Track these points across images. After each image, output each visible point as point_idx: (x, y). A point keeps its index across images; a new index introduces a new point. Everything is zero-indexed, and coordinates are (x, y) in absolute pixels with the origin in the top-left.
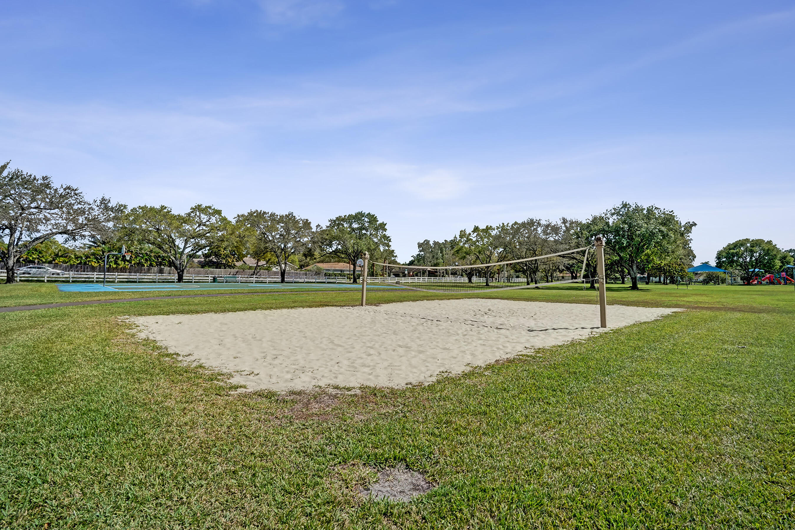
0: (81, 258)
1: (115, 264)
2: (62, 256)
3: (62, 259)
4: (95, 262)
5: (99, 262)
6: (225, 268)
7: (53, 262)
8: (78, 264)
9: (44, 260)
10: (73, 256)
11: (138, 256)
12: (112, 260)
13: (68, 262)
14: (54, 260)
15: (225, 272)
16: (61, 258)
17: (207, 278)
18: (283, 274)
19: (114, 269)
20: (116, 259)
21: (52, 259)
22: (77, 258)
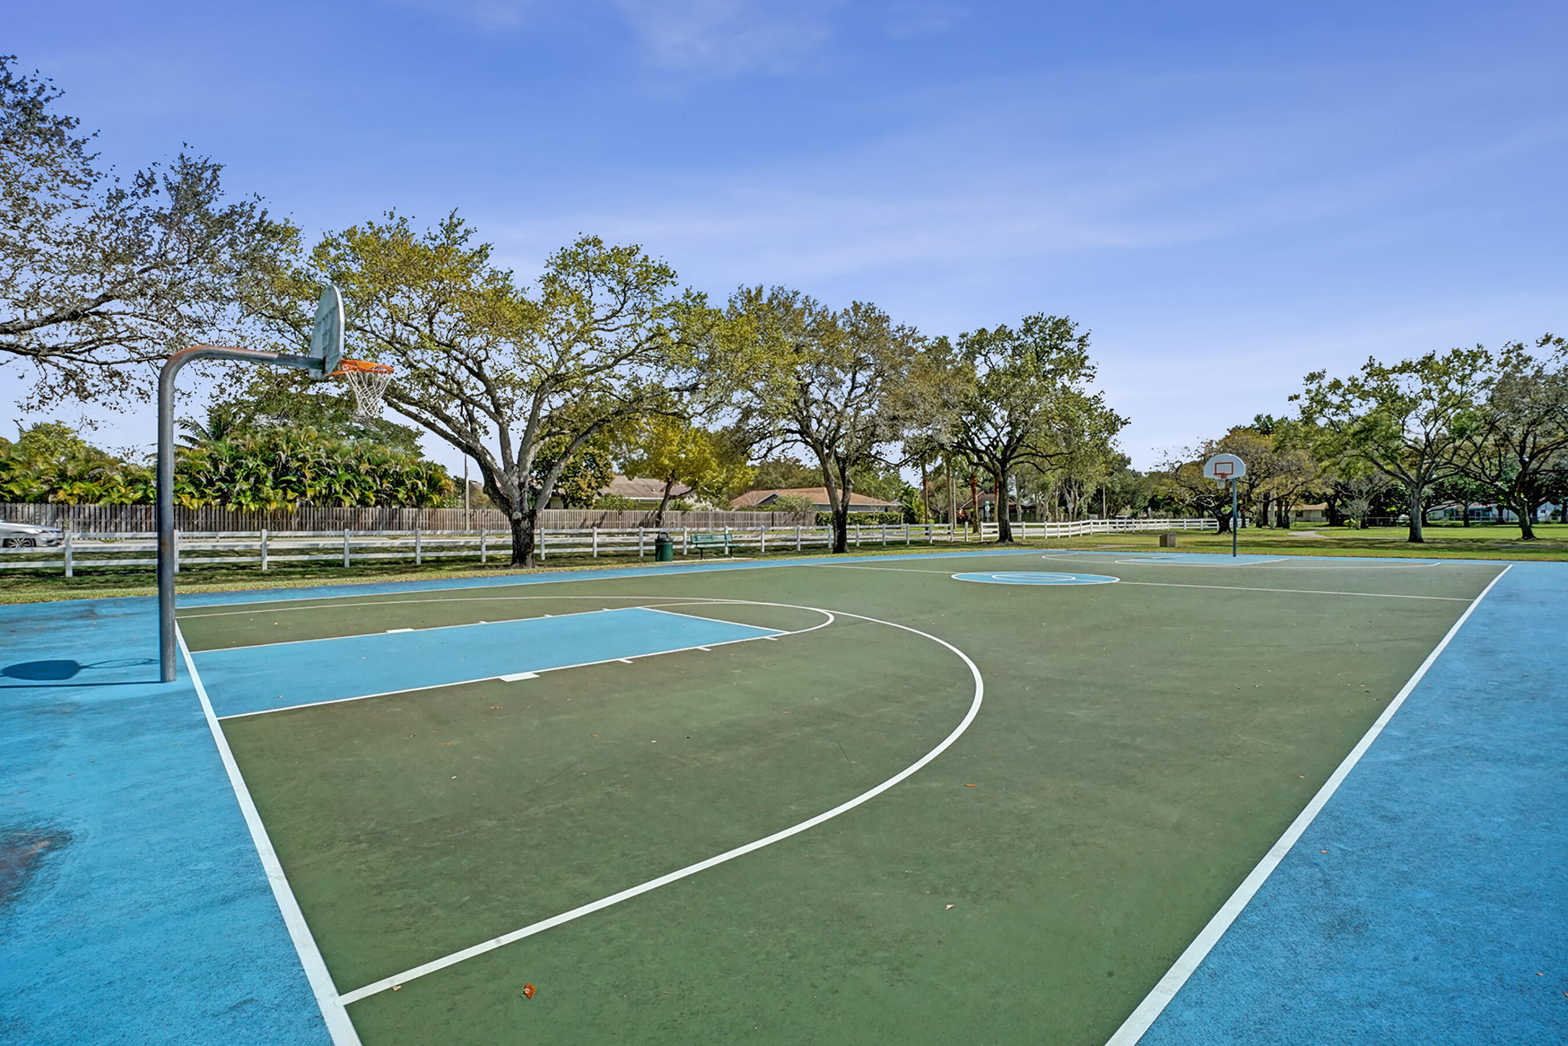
0: (146, 482)
1: (253, 500)
2: (80, 478)
3: (79, 488)
4: (192, 496)
5: (203, 495)
6: (566, 507)
7: (50, 498)
8: (136, 502)
9: (18, 492)
10: (119, 478)
11: (326, 473)
12: (245, 487)
13: (101, 497)
14: (54, 491)
15: (573, 517)
16: (78, 484)
17: (589, 540)
18: (840, 521)
19: (252, 515)
20: (256, 481)
21: (46, 487)
22: (132, 482)
